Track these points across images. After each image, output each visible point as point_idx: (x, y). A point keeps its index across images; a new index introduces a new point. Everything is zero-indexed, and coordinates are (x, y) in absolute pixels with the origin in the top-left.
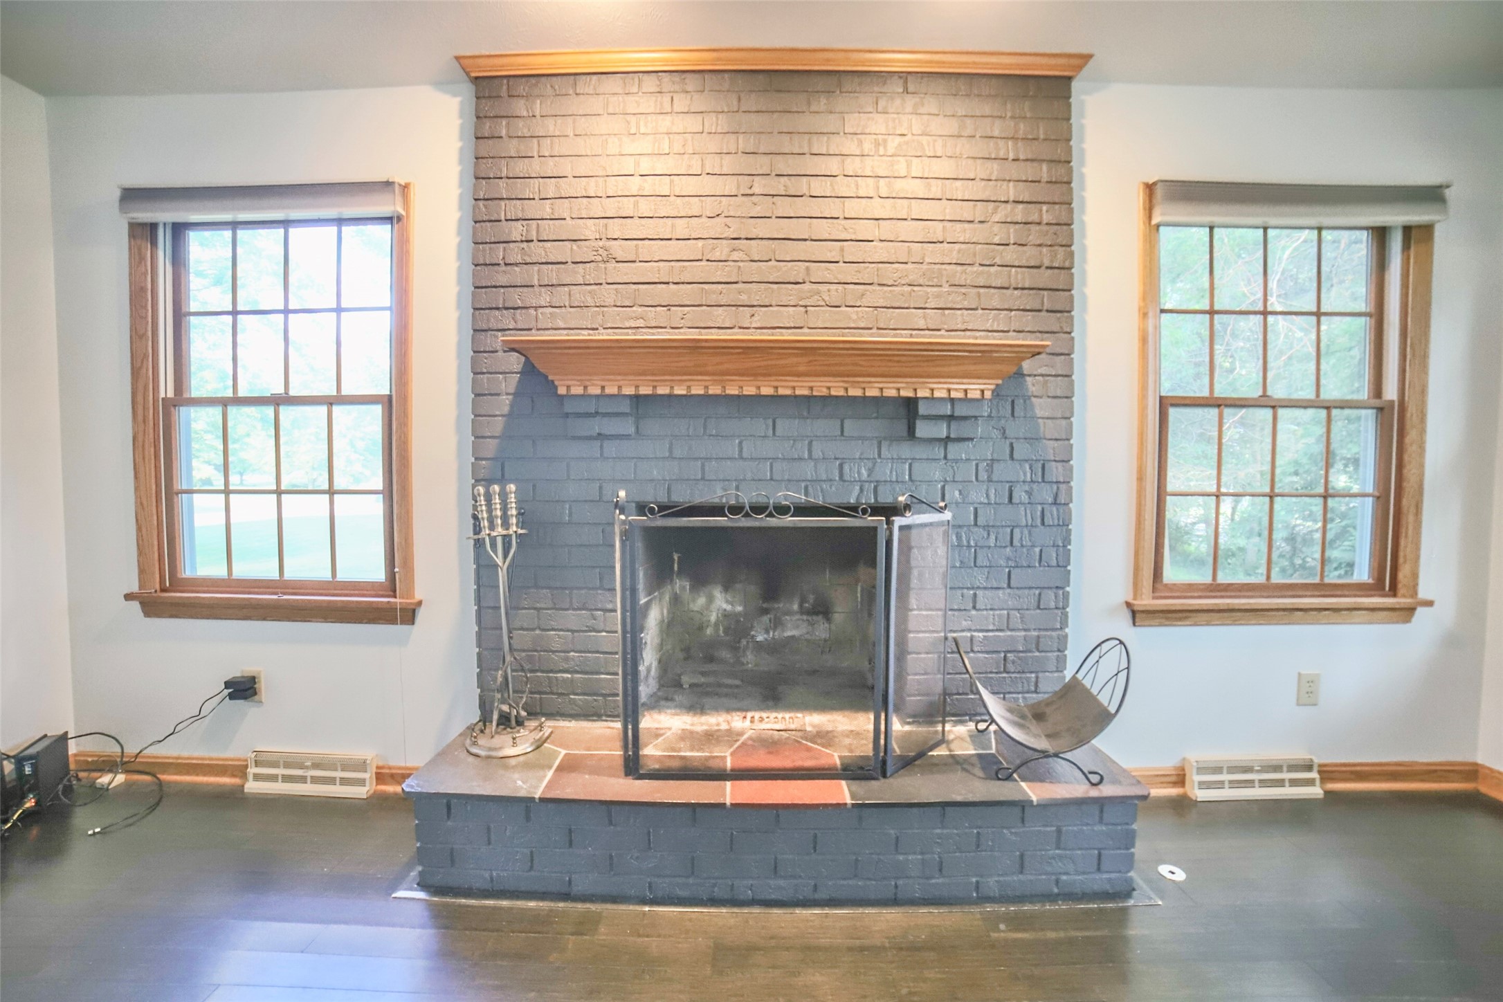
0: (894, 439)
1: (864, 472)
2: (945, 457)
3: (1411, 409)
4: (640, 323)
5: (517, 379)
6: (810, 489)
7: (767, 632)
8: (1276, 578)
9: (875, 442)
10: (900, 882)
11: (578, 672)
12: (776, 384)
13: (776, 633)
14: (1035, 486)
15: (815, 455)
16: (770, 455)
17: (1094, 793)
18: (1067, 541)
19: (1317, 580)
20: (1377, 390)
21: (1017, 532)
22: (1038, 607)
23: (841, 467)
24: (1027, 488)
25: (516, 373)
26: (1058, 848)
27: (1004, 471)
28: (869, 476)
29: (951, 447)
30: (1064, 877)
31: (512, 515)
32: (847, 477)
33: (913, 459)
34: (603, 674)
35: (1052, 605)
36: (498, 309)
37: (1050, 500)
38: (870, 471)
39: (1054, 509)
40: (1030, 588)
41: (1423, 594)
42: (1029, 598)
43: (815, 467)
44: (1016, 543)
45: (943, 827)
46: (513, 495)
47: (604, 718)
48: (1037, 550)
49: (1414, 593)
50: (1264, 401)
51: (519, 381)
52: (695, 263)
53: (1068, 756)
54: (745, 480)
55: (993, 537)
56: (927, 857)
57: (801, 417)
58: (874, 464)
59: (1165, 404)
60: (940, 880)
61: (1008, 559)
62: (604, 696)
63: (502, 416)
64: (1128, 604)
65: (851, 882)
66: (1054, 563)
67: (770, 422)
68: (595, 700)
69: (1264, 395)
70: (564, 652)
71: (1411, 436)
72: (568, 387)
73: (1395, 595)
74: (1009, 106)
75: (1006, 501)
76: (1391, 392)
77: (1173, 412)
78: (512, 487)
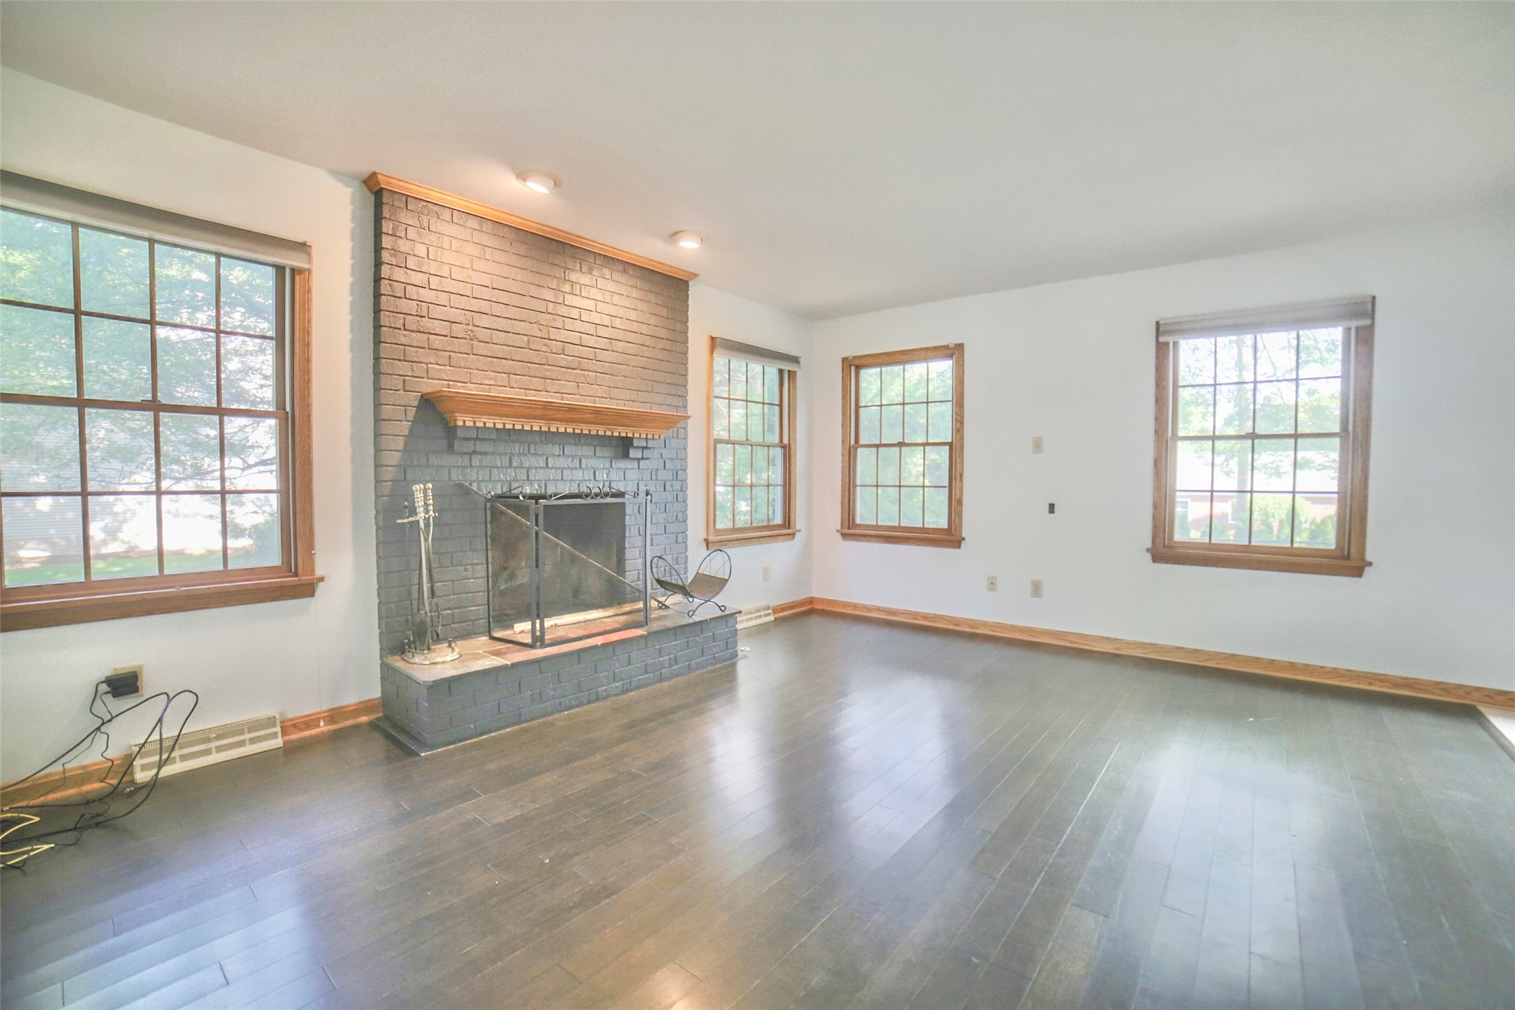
0: (617, 457)
1: (605, 476)
2: (639, 468)
3: (792, 446)
4: (492, 382)
5: (414, 412)
6: (581, 485)
7: (507, 582)
8: (754, 525)
9: (609, 460)
10: (662, 671)
11: (456, 608)
12: (575, 427)
13: (512, 583)
14: (674, 482)
15: (583, 466)
16: (562, 466)
17: (723, 614)
18: (686, 509)
19: (766, 524)
20: (781, 440)
21: (667, 504)
22: (677, 543)
23: (595, 472)
24: (671, 483)
25: (414, 407)
26: (714, 642)
27: (663, 475)
28: (607, 477)
29: (641, 462)
30: (716, 655)
31: (430, 504)
32: (597, 478)
33: (625, 469)
34: (472, 607)
35: (682, 541)
36: (399, 360)
37: (680, 489)
38: (608, 475)
39: (681, 493)
40: (673, 533)
41: (798, 528)
42: (673, 537)
43: (583, 473)
44: (667, 511)
45: (676, 640)
46: (430, 491)
47: (473, 636)
48: (675, 514)
49: (795, 528)
50: (748, 442)
51: (416, 412)
52: (519, 349)
53: (712, 600)
54: (549, 480)
55: (658, 508)
56: (671, 656)
57: (576, 444)
58: (609, 471)
59: (717, 441)
60: (677, 667)
61: (665, 519)
62: (473, 621)
63: (404, 436)
64: (705, 540)
65: (644, 676)
66: (681, 520)
67: (561, 447)
68: (468, 625)
69: (747, 440)
70: (447, 596)
71: (793, 459)
72: (464, 421)
73: (789, 529)
74: (665, 290)
75: (663, 490)
76: (786, 441)
77: (719, 446)
78: (430, 485)
